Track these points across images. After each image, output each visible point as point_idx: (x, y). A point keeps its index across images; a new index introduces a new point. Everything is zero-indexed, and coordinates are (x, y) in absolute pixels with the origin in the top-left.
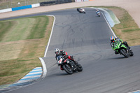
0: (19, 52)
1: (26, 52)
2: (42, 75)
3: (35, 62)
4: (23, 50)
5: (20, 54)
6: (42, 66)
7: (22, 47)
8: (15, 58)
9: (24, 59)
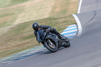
0: (50, 10)
1: (57, 10)
2: (77, 32)
3: (68, 19)
4: (54, 7)
5: (52, 12)
6: (76, 24)
7: (53, 4)
8: (47, 16)
9: (56, 17)
